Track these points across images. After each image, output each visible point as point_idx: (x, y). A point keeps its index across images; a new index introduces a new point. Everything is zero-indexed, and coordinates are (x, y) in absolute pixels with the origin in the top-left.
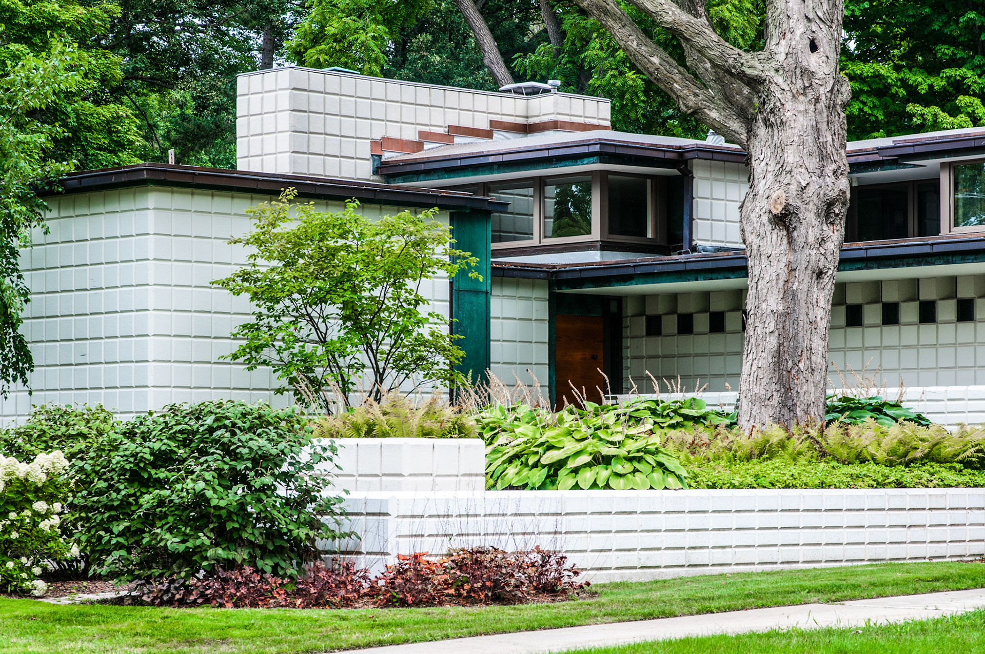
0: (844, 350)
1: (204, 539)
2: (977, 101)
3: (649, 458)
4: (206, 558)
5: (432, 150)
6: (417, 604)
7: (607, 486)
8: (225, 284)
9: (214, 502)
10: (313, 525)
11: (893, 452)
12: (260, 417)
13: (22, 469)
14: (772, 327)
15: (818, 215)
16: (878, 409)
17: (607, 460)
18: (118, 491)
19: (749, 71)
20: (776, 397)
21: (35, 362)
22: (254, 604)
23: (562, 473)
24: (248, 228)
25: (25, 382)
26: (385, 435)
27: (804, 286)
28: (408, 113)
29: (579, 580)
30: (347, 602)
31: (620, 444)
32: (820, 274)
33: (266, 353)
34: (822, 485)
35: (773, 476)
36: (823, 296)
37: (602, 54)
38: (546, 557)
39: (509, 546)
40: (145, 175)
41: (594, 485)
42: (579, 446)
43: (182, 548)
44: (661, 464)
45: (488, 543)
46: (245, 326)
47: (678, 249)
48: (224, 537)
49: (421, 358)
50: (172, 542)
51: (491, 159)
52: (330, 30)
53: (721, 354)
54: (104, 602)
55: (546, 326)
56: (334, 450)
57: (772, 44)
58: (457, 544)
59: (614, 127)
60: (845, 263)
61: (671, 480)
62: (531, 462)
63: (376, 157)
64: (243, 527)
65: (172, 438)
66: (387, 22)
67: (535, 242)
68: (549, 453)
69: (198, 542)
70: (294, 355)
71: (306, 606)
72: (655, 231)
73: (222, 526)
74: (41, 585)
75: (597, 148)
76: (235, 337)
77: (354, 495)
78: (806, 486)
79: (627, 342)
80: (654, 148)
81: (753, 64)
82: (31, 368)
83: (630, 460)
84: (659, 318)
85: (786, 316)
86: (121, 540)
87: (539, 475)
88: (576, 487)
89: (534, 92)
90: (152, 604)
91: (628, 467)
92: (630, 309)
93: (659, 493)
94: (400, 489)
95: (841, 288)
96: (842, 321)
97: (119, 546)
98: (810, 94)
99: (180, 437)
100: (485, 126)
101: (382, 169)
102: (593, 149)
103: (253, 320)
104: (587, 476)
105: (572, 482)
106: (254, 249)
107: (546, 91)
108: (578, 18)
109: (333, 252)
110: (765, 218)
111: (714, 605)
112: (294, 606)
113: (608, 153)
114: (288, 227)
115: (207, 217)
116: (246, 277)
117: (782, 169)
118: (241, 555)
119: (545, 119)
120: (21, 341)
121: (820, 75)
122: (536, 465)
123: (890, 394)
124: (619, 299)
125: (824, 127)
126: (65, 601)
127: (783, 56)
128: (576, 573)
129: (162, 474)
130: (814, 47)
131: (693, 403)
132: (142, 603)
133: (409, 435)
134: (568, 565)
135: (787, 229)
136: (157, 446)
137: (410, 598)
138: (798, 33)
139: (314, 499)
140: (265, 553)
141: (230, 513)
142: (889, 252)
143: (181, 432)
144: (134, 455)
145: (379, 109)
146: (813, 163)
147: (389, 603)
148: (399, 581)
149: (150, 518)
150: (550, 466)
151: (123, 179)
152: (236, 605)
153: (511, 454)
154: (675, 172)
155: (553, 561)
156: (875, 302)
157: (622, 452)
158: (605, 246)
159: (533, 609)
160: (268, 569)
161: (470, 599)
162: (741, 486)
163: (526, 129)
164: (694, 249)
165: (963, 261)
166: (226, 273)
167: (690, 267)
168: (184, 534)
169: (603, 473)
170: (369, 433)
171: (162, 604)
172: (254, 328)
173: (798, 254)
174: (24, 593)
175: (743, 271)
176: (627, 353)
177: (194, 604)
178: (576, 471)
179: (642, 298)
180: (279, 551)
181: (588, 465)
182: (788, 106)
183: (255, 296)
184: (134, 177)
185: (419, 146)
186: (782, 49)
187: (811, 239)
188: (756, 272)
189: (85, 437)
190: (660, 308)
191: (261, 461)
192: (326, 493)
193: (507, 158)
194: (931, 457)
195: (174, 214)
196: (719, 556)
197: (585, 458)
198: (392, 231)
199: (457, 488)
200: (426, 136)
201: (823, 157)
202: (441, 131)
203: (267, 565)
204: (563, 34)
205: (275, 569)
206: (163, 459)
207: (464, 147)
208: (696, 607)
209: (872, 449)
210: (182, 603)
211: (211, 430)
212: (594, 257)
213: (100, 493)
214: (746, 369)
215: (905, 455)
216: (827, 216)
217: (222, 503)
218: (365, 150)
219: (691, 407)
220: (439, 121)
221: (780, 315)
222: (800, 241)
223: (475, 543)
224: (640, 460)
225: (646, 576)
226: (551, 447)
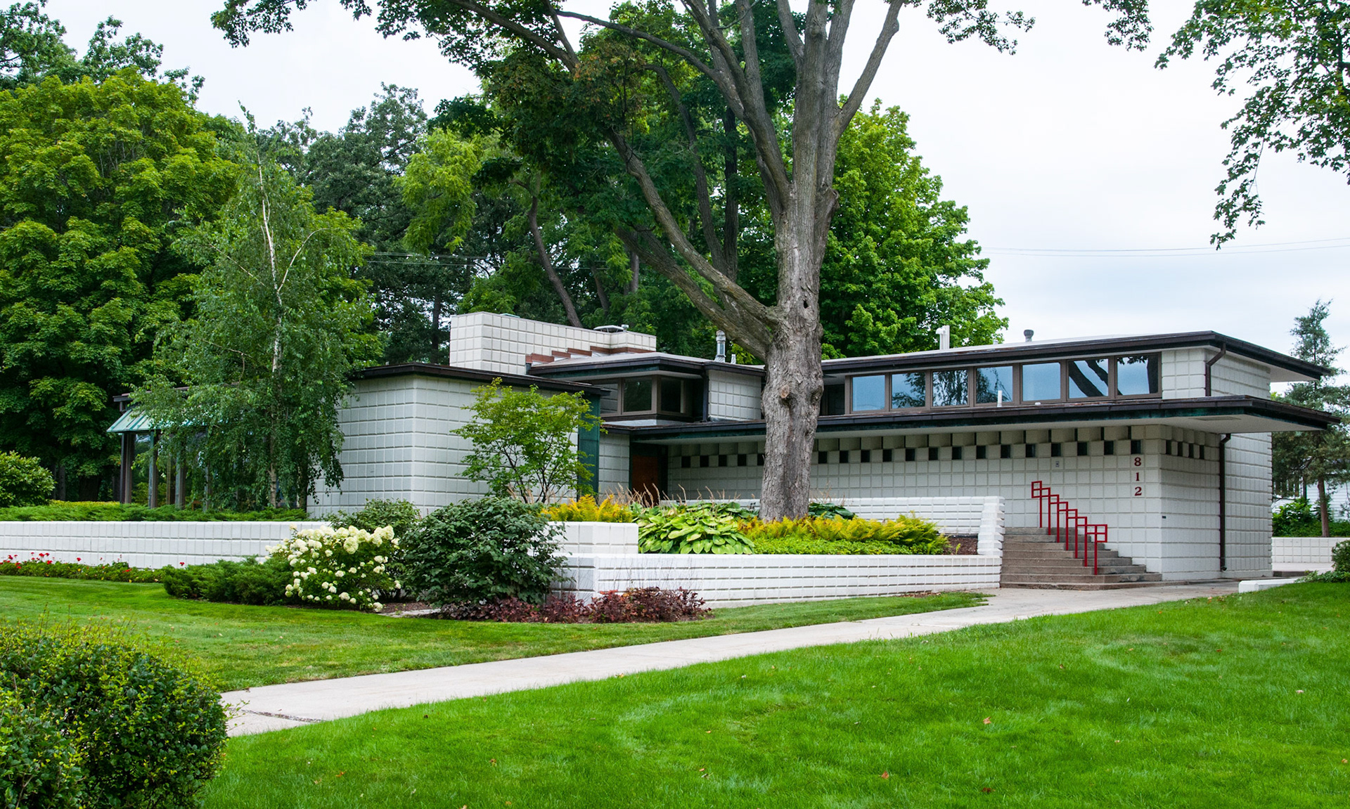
0: (818, 476)
1: (489, 580)
2: (832, 347)
3: (733, 536)
4: (490, 592)
5: (558, 361)
6: (616, 621)
7: (711, 552)
8: (458, 432)
9: (496, 559)
10: (549, 573)
11: (854, 534)
12: (518, 508)
13: (368, 537)
14: (780, 462)
15: (807, 400)
16: (833, 510)
17: (709, 537)
18: (435, 551)
19: (770, 317)
20: (782, 502)
21: (345, 475)
22: (519, 620)
23: (682, 544)
24: (473, 401)
25: (339, 486)
26: (580, 520)
27: (799, 440)
28: (546, 340)
29: (703, 607)
30: (575, 620)
31: (716, 528)
32: (807, 433)
33: (484, 473)
34: (823, 553)
35: (798, 547)
36: (808, 447)
37: (633, 315)
38: (686, 593)
39: (663, 586)
40: (413, 369)
41: (703, 552)
42: (692, 529)
43: (475, 585)
44: (739, 540)
45: (653, 584)
46: (468, 457)
47: (701, 420)
48: (500, 580)
49: (567, 477)
50: (469, 582)
51: (596, 367)
52: (484, 297)
53: (745, 478)
54: (424, 616)
55: (628, 461)
56: (563, 528)
57: (782, 303)
58: (636, 585)
59: (658, 350)
60: (821, 428)
61: (746, 549)
62: (662, 537)
63: (528, 365)
64: (511, 574)
65: (466, 519)
66: (515, 294)
67: (618, 414)
68: (673, 532)
69: (485, 582)
70: (499, 474)
71: (551, 622)
72: (686, 409)
73: (499, 574)
74: (379, 605)
75: (658, 362)
76: (462, 463)
77: (575, 555)
78: (815, 553)
79: (670, 471)
80: (688, 363)
81: (772, 313)
82: (342, 479)
83: (723, 537)
84: (689, 458)
85: (789, 458)
86: (437, 580)
87: (667, 545)
88: (692, 552)
89: (613, 331)
90: (456, 619)
91: (721, 541)
92: (672, 453)
93: (740, 556)
94: (591, 552)
95: (816, 442)
96: (817, 461)
97: (436, 584)
98: (804, 331)
99: (471, 519)
100: (588, 349)
101: (531, 370)
102: (655, 362)
103: (473, 453)
104: (698, 546)
105: (689, 549)
106: (476, 413)
107: (621, 331)
108: (619, 295)
109: (521, 415)
110: (777, 401)
111: (791, 622)
112: (543, 621)
113: (664, 365)
114: (495, 401)
115: (446, 394)
116: (470, 428)
117: (787, 373)
118: (509, 590)
119: (621, 346)
120: (337, 463)
121: (810, 321)
122: (665, 539)
123: (836, 502)
124: (666, 447)
125: (811, 350)
126: (394, 615)
127: (788, 310)
128: (702, 603)
129: (462, 541)
130: (806, 305)
131: (733, 505)
132: (450, 618)
133: (595, 520)
134: (698, 597)
135: (790, 407)
136: (458, 524)
137: (613, 618)
138: (797, 297)
139: (549, 557)
140: (523, 589)
141: (504, 565)
142: (830, 423)
143: (471, 516)
144: (445, 529)
145: (530, 337)
146: (804, 370)
147: (600, 620)
148: (606, 607)
149: (454, 566)
150: (674, 540)
151: (400, 371)
152: (509, 621)
153: (648, 532)
154: (699, 376)
155: (689, 596)
156: (834, 450)
157: (717, 532)
158: (659, 417)
159: (685, 624)
160: (525, 599)
161: (646, 619)
162: (781, 553)
163: (610, 351)
164: (709, 420)
165: (871, 428)
166: (460, 426)
167: (713, 429)
168: (476, 577)
169: (708, 545)
170: (570, 519)
171: (463, 618)
172: (475, 458)
173: (796, 422)
174: (370, 610)
175: (763, 431)
176: (670, 477)
177: (483, 619)
178: (691, 543)
179: (680, 446)
180: (531, 587)
181: (699, 540)
182: (791, 337)
183: (476, 440)
184: (407, 370)
185: (551, 359)
186: (788, 306)
187: (803, 413)
188: (771, 431)
189: (401, 518)
190: (690, 452)
191: (523, 534)
192: (556, 554)
193: (605, 366)
194: (874, 538)
195: (428, 392)
196: (772, 593)
197: (697, 536)
198: (558, 404)
199: (625, 552)
200: (556, 354)
201: (810, 367)
202: (564, 351)
203: (524, 596)
204: (609, 304)
205: (528, 598)
206: (462, 532)
207: (576, 360)
208: (781, 624)
209: (843, 533)
210: (474, 619)
211: (490, 515)
212: (653, 423)
213: (424, 551)
214: (764, 486)
215: (860, 536)
216: (812, 400)
217: (500, 559)
218: (523, 361)
219: (732, 507)
220: (563, 346)
221: (786, 456)
222: (797, 414)
223: (646, 585)
224: (728, 537)
225: (733, 605)
226: (674, 529)
